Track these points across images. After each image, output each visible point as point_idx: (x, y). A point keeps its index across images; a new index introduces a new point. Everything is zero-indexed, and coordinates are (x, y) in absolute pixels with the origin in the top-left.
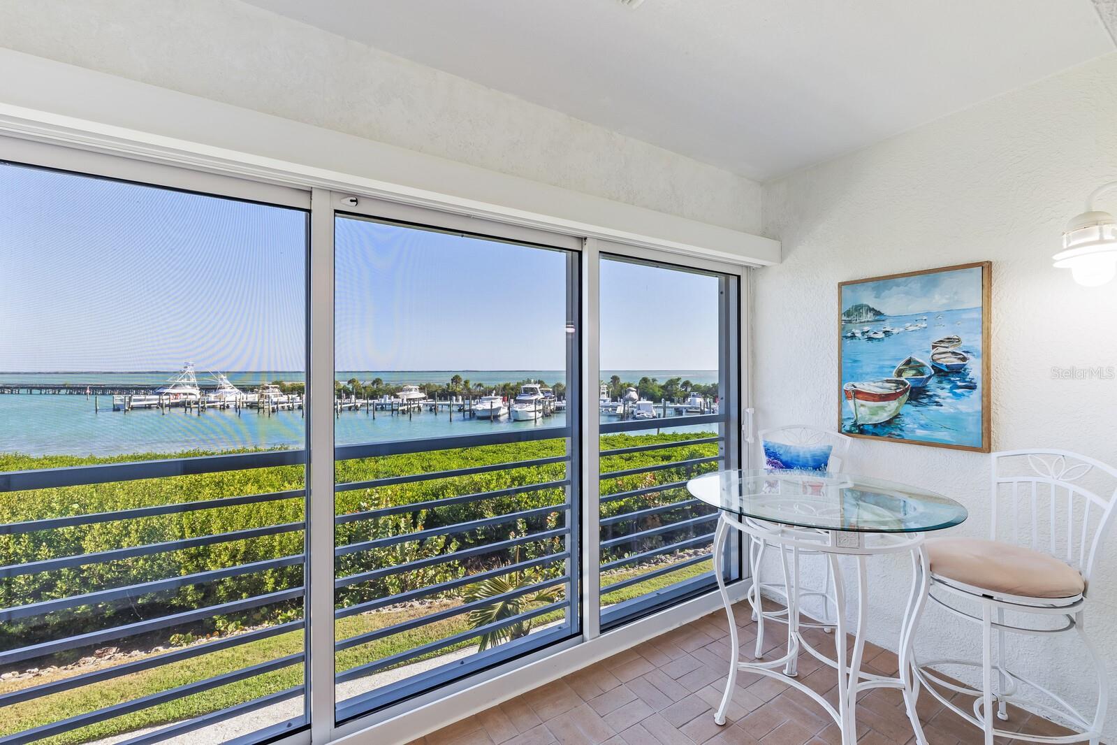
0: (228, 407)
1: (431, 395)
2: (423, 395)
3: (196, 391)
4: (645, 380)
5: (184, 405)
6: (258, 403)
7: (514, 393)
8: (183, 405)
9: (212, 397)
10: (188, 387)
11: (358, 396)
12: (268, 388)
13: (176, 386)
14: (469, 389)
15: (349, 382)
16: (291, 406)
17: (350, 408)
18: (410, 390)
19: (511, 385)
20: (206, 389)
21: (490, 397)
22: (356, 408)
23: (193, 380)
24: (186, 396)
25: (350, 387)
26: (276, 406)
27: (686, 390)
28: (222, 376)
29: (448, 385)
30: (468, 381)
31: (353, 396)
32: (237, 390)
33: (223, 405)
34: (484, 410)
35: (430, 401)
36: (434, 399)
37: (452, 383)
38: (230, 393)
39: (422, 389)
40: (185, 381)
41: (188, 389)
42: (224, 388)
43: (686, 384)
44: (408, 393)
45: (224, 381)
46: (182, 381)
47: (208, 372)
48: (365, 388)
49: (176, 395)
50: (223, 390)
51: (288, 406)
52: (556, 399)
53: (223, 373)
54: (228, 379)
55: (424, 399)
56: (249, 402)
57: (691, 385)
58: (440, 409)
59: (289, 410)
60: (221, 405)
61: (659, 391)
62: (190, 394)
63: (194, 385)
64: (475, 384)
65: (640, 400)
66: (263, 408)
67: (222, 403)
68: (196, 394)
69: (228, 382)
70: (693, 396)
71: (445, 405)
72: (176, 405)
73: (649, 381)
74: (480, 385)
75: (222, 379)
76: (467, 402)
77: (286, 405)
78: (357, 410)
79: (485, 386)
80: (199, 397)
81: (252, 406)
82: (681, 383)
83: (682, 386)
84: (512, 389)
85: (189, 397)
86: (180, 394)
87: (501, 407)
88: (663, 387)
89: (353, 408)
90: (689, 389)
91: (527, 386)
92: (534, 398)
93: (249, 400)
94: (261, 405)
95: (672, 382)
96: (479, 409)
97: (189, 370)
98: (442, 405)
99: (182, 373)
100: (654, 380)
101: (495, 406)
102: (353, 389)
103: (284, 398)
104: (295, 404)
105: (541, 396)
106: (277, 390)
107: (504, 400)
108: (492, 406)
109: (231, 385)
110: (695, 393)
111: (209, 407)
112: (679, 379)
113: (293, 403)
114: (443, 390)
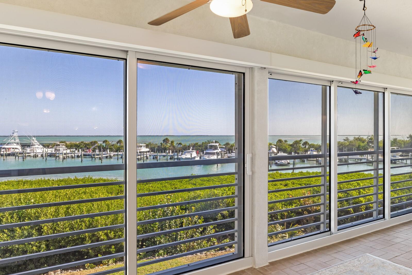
0: (38, 156)
1: (152, 150)
2: (148, 150)
3: (19, 147)
4: (280, 141)
5: (15, 154)
6: (54, 154)
7: (201, 148)
8: (13, 154)
9: (28, 150)
10: (15, 144)
11: (111, 150)
12: (59, 145)
13: (8, 144)
14: (174, 147)
15: (104, 142)
16: (73, 156)
17: (107, 157)
18: (141, 147)
19: (199, 144)
20: (24, 146)
21: (189, 151)
22: (111, 157)
23: (17, 141)
24: (14, 150)
25: (104, 145)
26: (65, 155)
27: (305, 147)
28: (34, 138)
29: (161, 144)
30: (174, 141)
31: (108, 150)
32: (42, 146)
33: (35, 155)
34: (186, 158)
35: (152, 153)
36: (154, 152)
37: (164, 142)
38: (38, 148)
39: (147, 146)
40: (13, 141)
41: (15, 146)
42: (35, 145)
43: (305, 143)
44: (140, 148)
45: (35, 141)
46: (12, 141)
47: (26, 136)
48: (113, 145)
49: (9, 149)
50: (34, 146)
51: (72, 156)
52: (228, 152)
53: (34, 136)
54: (36, 140)
55: (149, 152)
56: (49, 153)
57: (309, 144)
58: (158, 158)
59: (72, 158)
60: (34, 155)
61: (289, 147)
62: (16, 149)
63: (18, 144)
64: (177, 143)
65: (278, 153)
66: (59, 157)
67: (35, 154)
68: (19, 149)
69: (36, 141)
70: (311, 151)
71: (162, 155)
72: (9, 155)
73: (283, 141)
74: (180, 144)
75: (33, 140)
76: (176, 154)
77: (70, 155)
78: (111, 158)
79: (183, 144)
80: (20, 150)
81: (51, 155)
82: (302, 143)
83: (303, 145)
84: (200, 146)
85: (16, 150)
86: (10, 148)
87: (196, 157)
88: (291, 145)
89: (109, 157)
90: (307, 147)
91: (211, 144)
92: (216, 151)
93: (49, 152)
94: (57, 155)
95: (297, 143)
96: (184, 158)
97: (15, 134)
98: (160, 156)
99: (11, 136)
100: (286, 141)
101: (193, 156)
102: (106, 146)
103: (68, 151)
104: (75, 154)
105: (220, 150)
106: (64, 146)
107: (197, 153)
108: (191, 156)
109: (38, 143)
110: (312, 149)
111: (27, 156)
112: (301, 140)
113: (74, 153)
114: (159, 147)
